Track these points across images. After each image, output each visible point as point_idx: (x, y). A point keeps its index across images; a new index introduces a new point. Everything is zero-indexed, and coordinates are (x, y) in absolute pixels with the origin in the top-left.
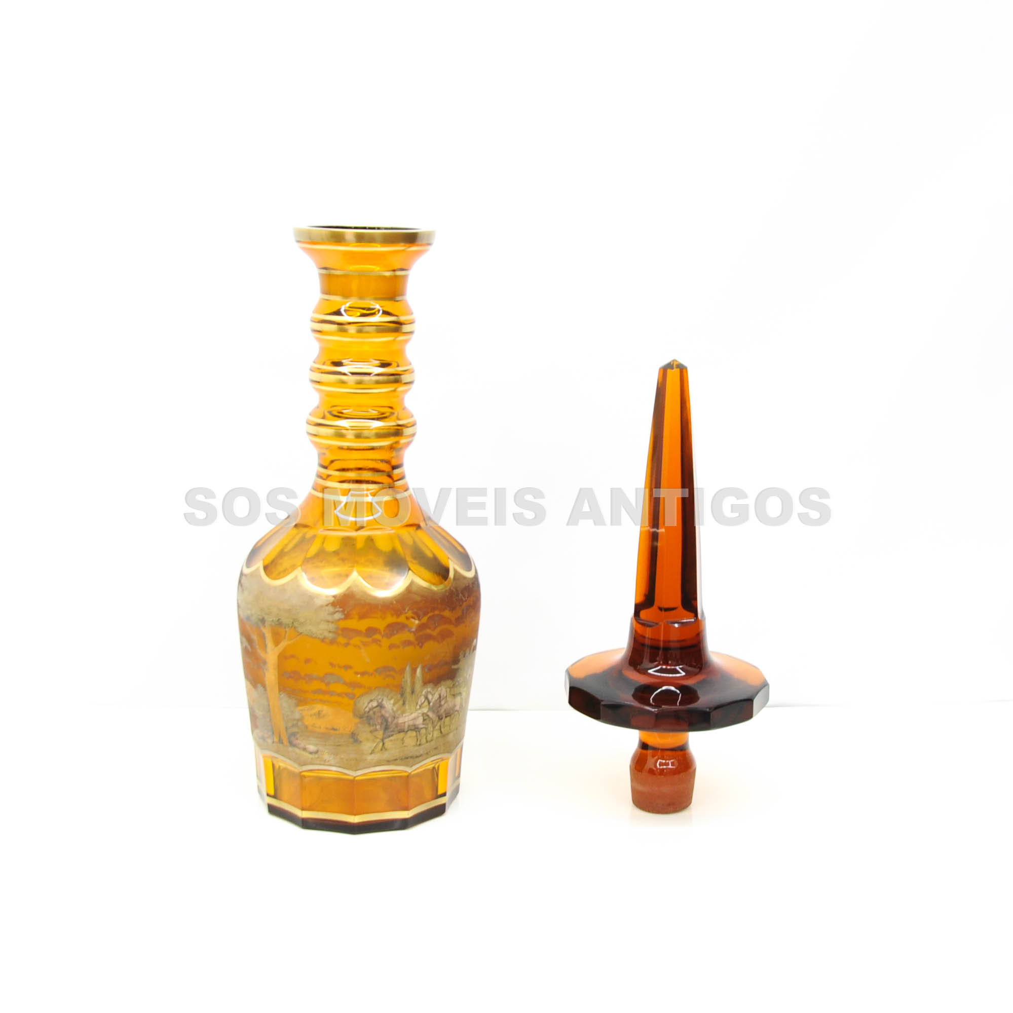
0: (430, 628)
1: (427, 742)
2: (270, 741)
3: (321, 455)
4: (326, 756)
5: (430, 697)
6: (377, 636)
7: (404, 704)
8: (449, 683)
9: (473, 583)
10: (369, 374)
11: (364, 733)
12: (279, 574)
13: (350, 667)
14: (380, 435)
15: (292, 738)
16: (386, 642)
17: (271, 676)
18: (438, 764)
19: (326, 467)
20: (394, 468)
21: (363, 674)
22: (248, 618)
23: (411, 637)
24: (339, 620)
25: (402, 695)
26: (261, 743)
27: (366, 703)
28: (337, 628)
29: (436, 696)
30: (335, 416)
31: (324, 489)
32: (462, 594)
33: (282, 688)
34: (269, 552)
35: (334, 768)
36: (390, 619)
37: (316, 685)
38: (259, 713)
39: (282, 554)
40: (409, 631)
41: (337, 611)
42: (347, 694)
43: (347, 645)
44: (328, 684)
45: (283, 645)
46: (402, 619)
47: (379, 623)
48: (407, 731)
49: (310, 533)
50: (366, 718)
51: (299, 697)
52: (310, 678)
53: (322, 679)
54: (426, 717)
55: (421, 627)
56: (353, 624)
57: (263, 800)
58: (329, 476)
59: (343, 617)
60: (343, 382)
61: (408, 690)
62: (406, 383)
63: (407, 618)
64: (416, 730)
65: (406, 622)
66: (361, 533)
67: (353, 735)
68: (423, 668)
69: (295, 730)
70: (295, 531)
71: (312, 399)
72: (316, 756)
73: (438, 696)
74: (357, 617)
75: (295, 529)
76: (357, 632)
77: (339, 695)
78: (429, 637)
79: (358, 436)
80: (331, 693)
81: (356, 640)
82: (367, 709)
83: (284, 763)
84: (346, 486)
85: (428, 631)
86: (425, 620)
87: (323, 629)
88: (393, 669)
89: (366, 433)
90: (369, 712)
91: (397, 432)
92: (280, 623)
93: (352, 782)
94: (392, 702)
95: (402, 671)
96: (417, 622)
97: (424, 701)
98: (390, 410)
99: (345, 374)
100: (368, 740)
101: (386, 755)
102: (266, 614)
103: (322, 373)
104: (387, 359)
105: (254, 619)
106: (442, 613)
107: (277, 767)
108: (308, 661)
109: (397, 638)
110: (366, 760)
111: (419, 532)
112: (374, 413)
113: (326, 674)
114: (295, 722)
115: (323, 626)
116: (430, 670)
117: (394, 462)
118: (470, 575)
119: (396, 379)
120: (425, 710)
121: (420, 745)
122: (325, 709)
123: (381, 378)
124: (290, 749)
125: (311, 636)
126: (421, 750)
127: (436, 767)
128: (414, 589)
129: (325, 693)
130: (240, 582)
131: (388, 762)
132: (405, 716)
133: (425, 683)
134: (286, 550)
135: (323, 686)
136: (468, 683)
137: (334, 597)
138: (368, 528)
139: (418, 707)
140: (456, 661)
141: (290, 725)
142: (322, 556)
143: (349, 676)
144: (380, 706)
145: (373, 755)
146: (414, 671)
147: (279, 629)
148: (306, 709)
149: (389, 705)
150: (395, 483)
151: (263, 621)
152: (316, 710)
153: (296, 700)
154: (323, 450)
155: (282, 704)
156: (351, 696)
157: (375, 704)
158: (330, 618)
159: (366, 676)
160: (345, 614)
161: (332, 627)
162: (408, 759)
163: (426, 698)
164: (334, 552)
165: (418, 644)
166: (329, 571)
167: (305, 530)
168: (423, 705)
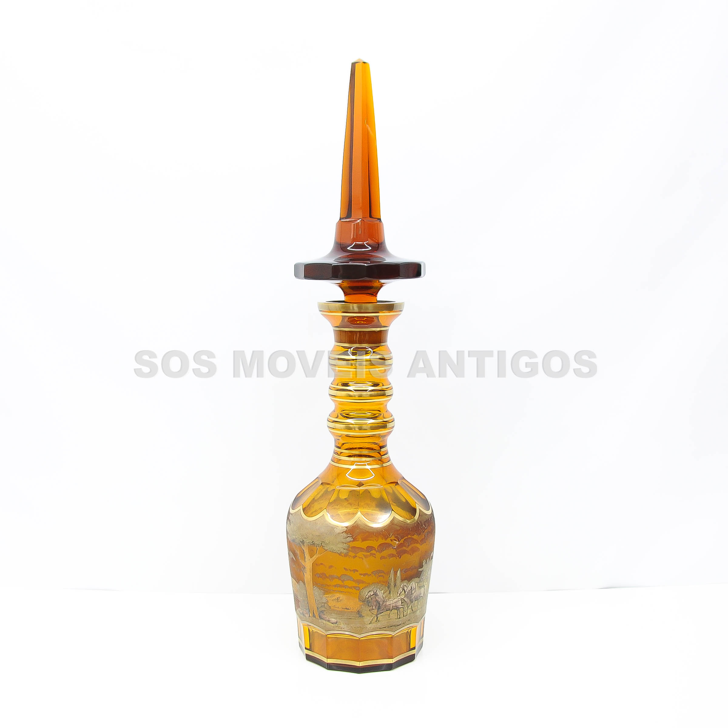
0: (405, 546)
1: (404, 616)
2: (307, 616)
3: (337, 440)
4: (342, 625)
5: (405, 588)
6: (373, 552)
7: (390, 593)
8: (417, 579)
9: (431, 518)
10: (366, 390)
11: (366, 611)
12: (312, 513)
13: (357, 571)
14: (373, 428)
15: (321, 614)
16: (378, 555)
17: (308, 576)
18: (410, 629)
19: (339, 448)
20: (381, 447)
21: (365, 575)
22: (294, 540)
23: (394, 552)
24: (350, 542)
25: (388, 587)
26: (302, 616)
27: (367, 593)
28: (349, 547)
29: (409, 588)
30: (345, 417)
31: (339, 461)
32: (424, 525)
33: (315, 584)
34: (306, 500)
35: (347, 633)
36: (381, 541)
37: (337, 582)
38: (300, 598)
39: (314, 501)
40: (392, 548)
41: (349, 536)
42: (355, 587)
43: (354, 557)
44: (343, 581)
45: (315, 557)
46: (388, 541)
47: (375, 544)
48: (392, 610)
49: (331, 488)
50: (366, 602)
51: (326, 589)
52: (332, 577)
53: (339, 578)
54: (403, 601)
55: (400, 546)
56: (358, 544)
57: (303, 652)
58: (341, 453)
59: (352, 540)
60: (350, 396)
61: (392, 584)
62: (387, 396)
63: (391, 540)
64: (397, 609)
65: (391, 542)
66: (361, 488)
67: (358, 612)
68: (401, 571)
69: (323, 609)
70: (321, 487)
71: (330, 406)
72: (336, 625)
73: (410, 588)
74: (360, 540)
75: (321, 485)
76: (361, 549)
77: (350, 588)
78: (405, 552)
79: (360, 429)
80: (345, 587)
81: (360, 554)
82: (367, 597)
83: (316, 629)
84: (352, 459)
85: (404, 548)
86: (402, 541)
87: (340, 547)
88: (383, 572)
89: (364, 427)
90: (368, 598)
91: (384, 426)
92: (313, 544)
93: (359, 640)
94: (382, 592)
95: (389, 573)
96: (397, 542)
97: (402, 591)
98: (379, 412)
99: (351, 391)
100: (368, 615)
101: (379, 625)
102: (305, 538)
103: (337, 390)
104: (377, 381)
105: (297, 541)
106: (413, 537)
107: (311, 630)
108: (331, 567)
109: (386, 553)
110: (367, 627)
111: (397, 486)
112: (369, 415)
113: (342, 575)
114: (323, 604)
115: (341, 545)
116: (405, 572)
117: (381, 445)
118: (429, 512)
119: (382, 393)
120: (403, 597)
121: (399, 618)
122: (341, 596)
123: (373, 393)
124: (320, 621)
125: (333, 552)
126: (400, 621)
127: (409, 631)
128: (396, 522)
129: (341, 586)
130: (288, 518)
131: (380, 629)
132: (390, 601)
133: (402, 580)
134: (316, 499)
135: (340, 582)
136: (428, 579)
137: (346, 527)
138: (366, 485)
139: (398, 595)
140: (421, 566)
141: (320, 606)
142: (337, 502)
143: (356, 576)
144: (375, 594)
145: (371, 625)
146: (396, 573)
147: (313, 547)
148: (329, 597)
149: (380, 593)
150: (382, 457)
151: (303, 542)
152: (336, 597)
153: (323, 590)
154: (338, 437)
155: (315, 593)
156: (358, 588)
157: (372, 593)
158: (344, 541)
159: (366, 576)
160: (353, 538)
161: (345, 546)
162: (391, 627)
163: (404, 589)
164: (346, 499)
165: (398, 556)
166: (342, 511)
167: (328, 486)
168: (401, 594)
